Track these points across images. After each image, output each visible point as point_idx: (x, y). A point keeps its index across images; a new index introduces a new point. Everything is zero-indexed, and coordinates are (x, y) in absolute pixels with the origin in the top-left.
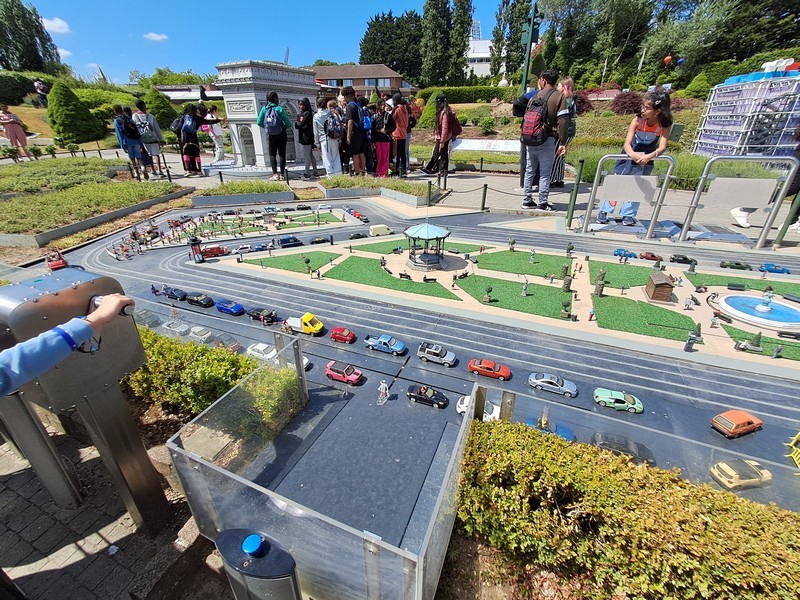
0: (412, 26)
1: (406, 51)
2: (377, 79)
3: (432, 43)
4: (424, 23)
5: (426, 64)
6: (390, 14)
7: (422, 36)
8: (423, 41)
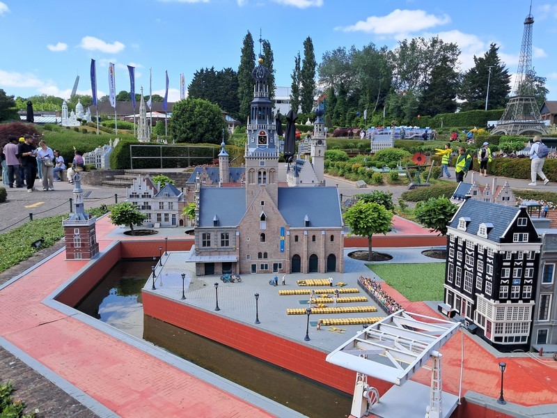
0: (230, 78)
1: (226, 94)
3: (247, 91)
4: (240, 77)
5: (243, 105)
6: (213, 68)
7: (238, 85)
8: (240, 89)
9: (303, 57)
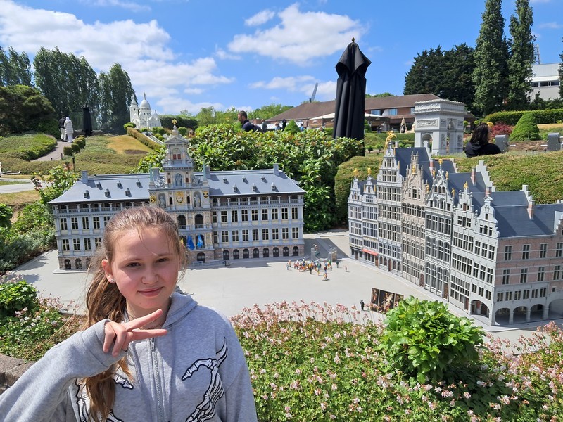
0: (463, 58)
3: (487, 71)
4: (477, 54)
5: (480, 91)
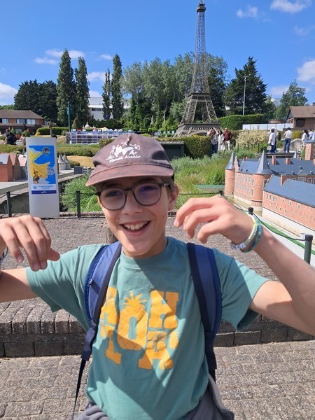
0: (51, 90)
1: (47, 103)
2: (26, 120)
3: (64, 100)
4: (58, 88)
5: (61, 111)
6: (35, 81)
7: (57, 95)
8: (58, 98)
9: (112, 72)
